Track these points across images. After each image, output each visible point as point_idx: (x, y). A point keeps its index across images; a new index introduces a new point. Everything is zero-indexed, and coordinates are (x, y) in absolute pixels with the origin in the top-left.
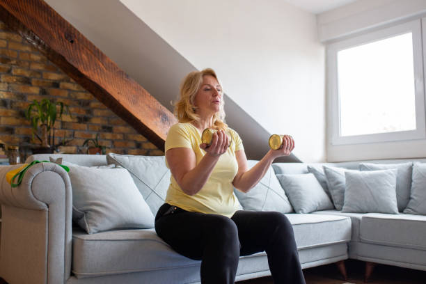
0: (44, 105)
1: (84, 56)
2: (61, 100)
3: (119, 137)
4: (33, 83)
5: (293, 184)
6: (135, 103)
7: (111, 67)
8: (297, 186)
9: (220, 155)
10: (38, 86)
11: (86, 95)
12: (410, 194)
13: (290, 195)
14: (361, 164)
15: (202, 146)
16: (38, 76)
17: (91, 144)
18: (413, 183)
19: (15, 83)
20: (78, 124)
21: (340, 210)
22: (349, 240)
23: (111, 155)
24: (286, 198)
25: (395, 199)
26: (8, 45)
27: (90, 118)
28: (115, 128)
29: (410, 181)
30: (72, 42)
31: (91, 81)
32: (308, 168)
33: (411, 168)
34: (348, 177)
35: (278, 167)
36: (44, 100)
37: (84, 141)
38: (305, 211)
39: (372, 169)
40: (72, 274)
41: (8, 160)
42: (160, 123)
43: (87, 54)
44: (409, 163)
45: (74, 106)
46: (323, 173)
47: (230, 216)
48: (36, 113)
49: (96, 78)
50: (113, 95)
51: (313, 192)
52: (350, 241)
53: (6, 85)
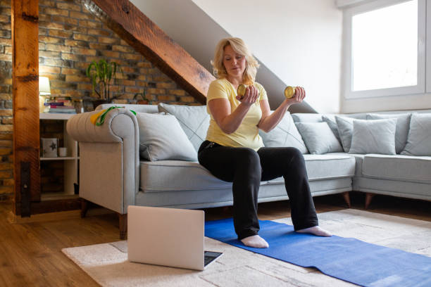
0: (101, 65)
1: (137, 24)
2: (114, 61)
3: (161, 92)
4: (91, 46)
5: (308, 130)
6: (178, 62)
7: (159, 33)
8: (312, 132)
9: (251, 104)
10: (95, 49)
11: (134, 57)
12: (407, 139)
13: (306, 140)
14: (367, 114)
15: (237, 98)
16: (95, 40)
17: (139, 97)
18: (410, 131)
19: (76, 46)
20: (128, 81)
21: (347, 152)
22: (353, 175)
23: (161, 104)
24: (302, 142)
25: (394, 143)
26: (69, 14)
27: (138, 76)
28: (158, 84)
29: (408, 128)
30: (128, 13)
31: (143, 45)
32: (323, 118)
33: (409, 118)
34: (356, 125)
35: (297, 117)
36: (101, 61)
37: (134, 95)
38: (318, 152)
39: (376, 118)
40: (140, 190)
41: (75, 110)
42: (199, 80)
43: (140, 23)
44: (408, 114)
45: (124, 65)
46: (335, 122)
47: (256, 150)
48: (95, 72)
49: (147, 43)
50: (160, 56)
51: (326, 137)
52: (355, 176)
53: (70, 48)
